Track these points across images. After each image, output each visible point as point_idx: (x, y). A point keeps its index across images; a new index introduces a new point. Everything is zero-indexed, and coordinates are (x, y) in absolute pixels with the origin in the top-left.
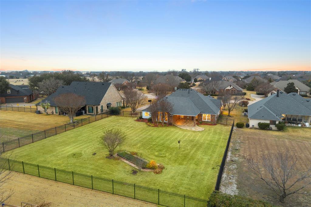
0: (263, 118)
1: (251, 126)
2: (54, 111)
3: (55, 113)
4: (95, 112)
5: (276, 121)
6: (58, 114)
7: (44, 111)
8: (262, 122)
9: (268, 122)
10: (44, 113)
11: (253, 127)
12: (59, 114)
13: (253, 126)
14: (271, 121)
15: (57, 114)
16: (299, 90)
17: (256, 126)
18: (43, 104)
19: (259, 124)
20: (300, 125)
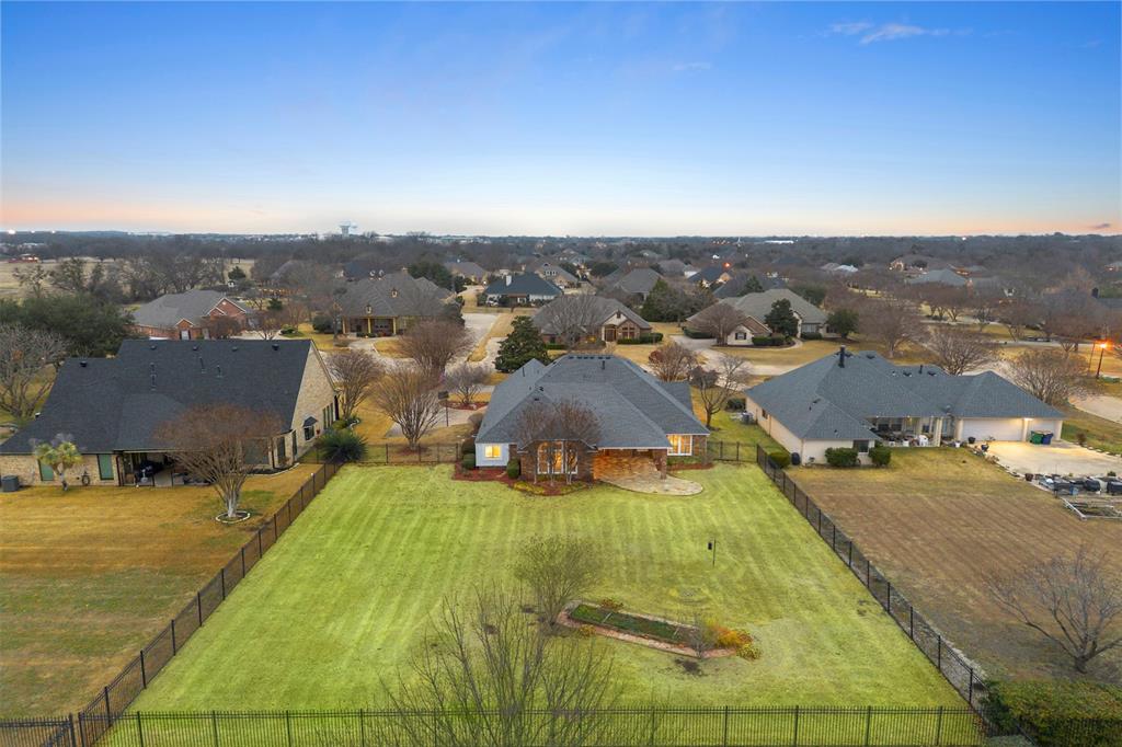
0: (835, 435)
1: (805, 460)
2: (94, 472)
3: (96, 480)
4: (276, 459)
5: (867, 441)
6: (116, 482)
7: (38, 478)
8: (836, 445)
9: (849, 445)
10: (38, 482)
11: (812, 465)
12: (122, 484)
13: (812, 459)
14: (855, 443)
15: (108, 483)
16: (800, 322)
17: (820, 458)
18: (46, 450)
19: (829, 452)
20: (906, 444)
